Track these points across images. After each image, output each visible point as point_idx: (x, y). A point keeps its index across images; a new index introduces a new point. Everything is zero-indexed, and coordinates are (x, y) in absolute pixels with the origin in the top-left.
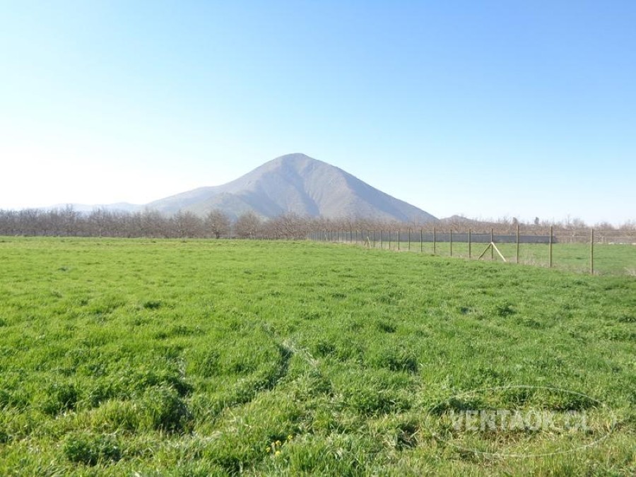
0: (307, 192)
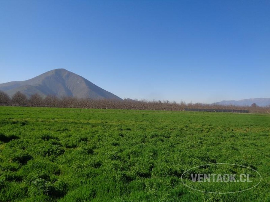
0: (67, 86)
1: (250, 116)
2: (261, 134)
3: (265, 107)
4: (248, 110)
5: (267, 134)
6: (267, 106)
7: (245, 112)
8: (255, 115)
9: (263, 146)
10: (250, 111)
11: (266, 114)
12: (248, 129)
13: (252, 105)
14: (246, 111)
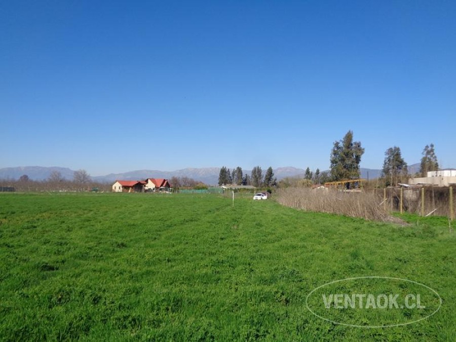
1: (14, 198)
2: (26, 225)
3: (42, 182)
4: (12, 187)
5: (36, 225)
6: (44, 180)
7: (7, 191)
8: (24, 195)
9: (22, 246)
10: (17, 188)
11: (43, 192)
12: (4, 220)
13: (21, 177)
14: (10, 188)
